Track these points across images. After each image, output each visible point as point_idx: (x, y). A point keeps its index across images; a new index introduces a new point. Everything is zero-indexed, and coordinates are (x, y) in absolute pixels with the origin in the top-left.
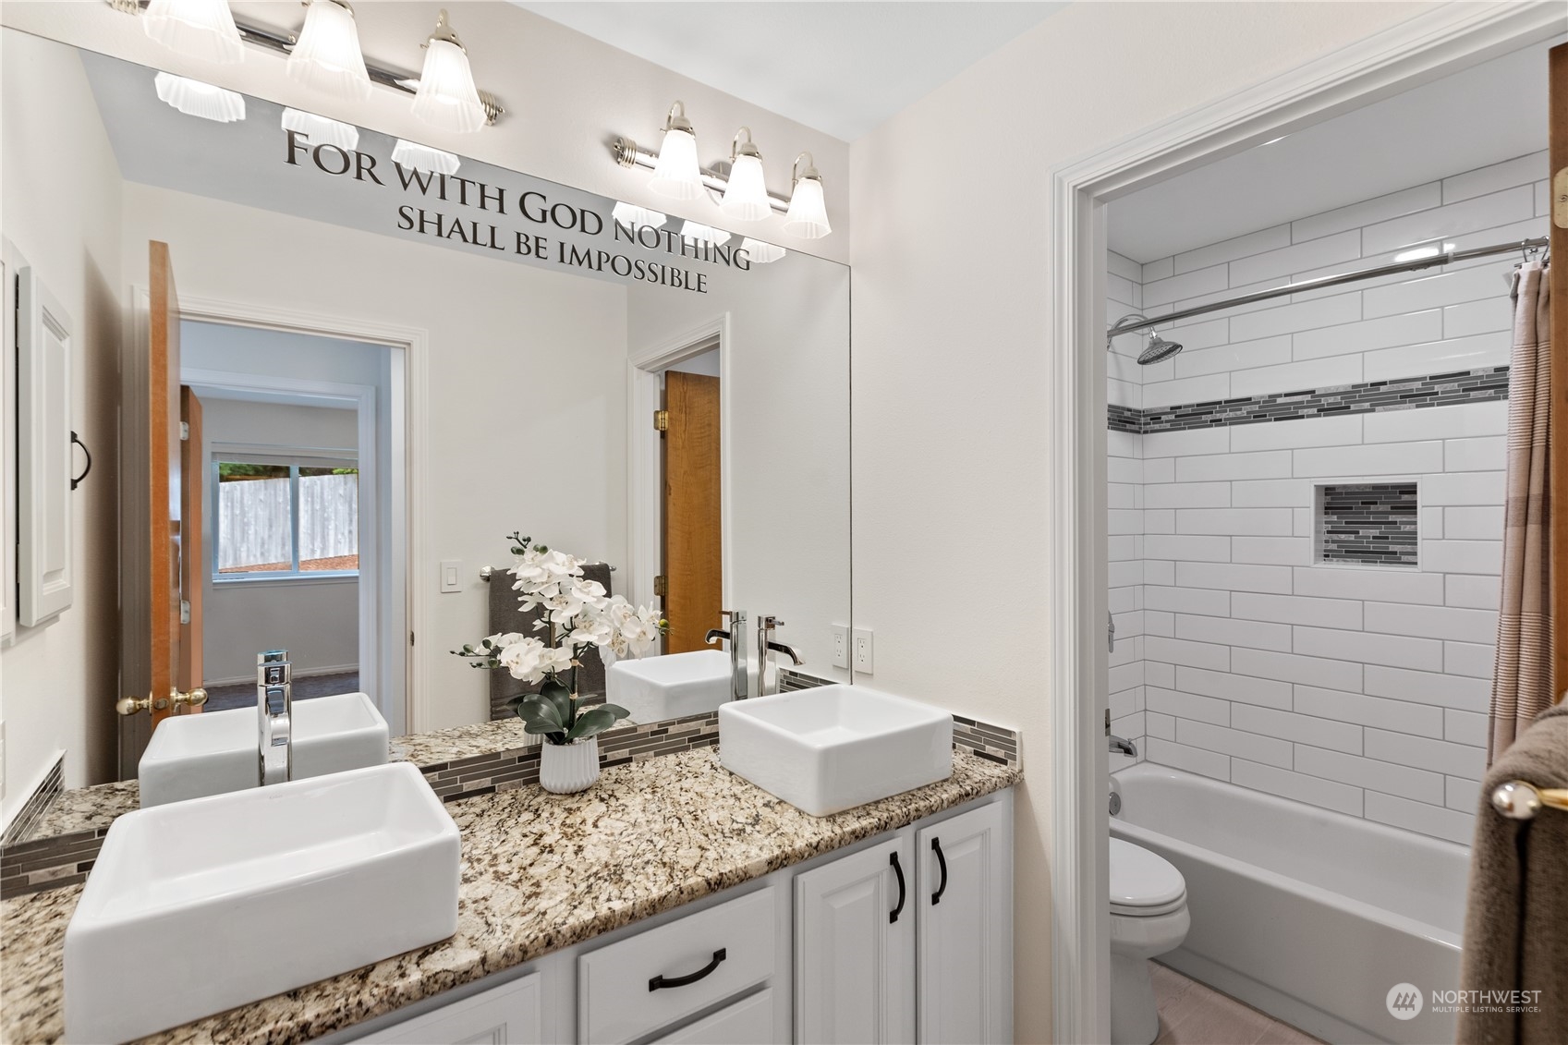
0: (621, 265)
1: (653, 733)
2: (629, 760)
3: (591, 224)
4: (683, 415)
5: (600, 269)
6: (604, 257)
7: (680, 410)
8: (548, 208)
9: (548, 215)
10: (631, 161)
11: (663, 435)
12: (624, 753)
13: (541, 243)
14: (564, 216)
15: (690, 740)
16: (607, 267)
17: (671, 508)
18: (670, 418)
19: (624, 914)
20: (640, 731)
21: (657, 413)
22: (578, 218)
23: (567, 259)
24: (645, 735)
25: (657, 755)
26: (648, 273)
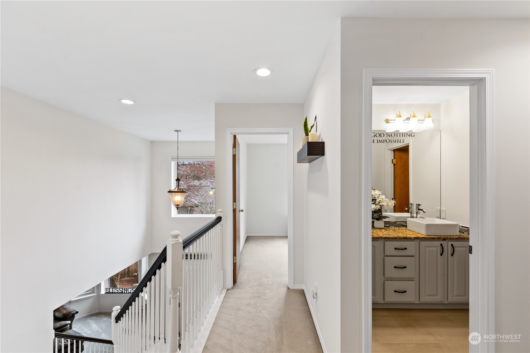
0: (388, 141)
1: (394, 223)
2: (389, 227)
3: (382, 135)
4: (400, 160)
5: (384, 142)
6: (385, 140)
7: (399, 159)
8: (375, 134)
9: (375, 136)
10: (390, 123)
11: (394, 165)
12: (388, 225)
13: (374, 140)
14: (378, 135)
15: (401, 225)
16: (385, 142)
17: (396, 182)
18: (396, 161)
19: (391, 237)
20: (391, 222)
21: (392, 160)
22: (380, 135)
23: (378, 142)
24: (392, 223)
25: (394, 227)
26: (393, 142)
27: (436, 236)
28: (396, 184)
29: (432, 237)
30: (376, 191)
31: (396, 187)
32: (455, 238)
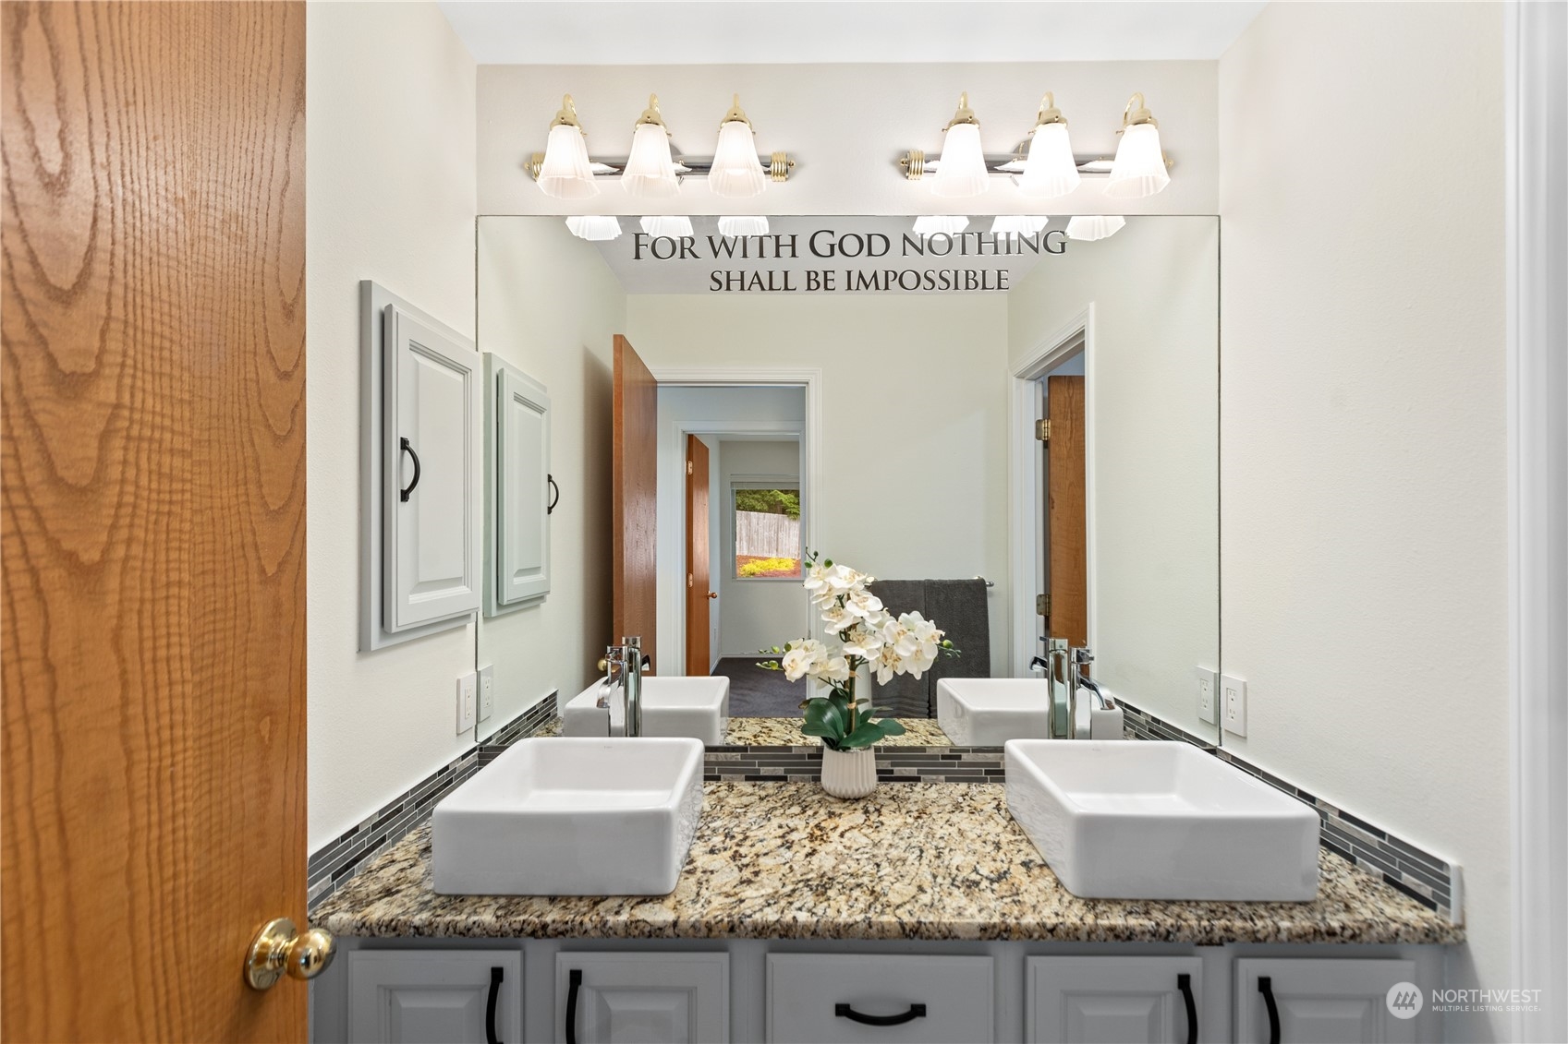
0: (910, 280)
1: (944, 757)
2: (917, 779)
3: (878, 245)
4: (1068, 422)
5: (887, 288)
6: (891, 276)
7: (1065, 418)
8: (836, 241)
9: (836, 248)
10: (919, 172)
11: (1046, 445)
12: (912, 771)
13: (830, 276)
14: (852, 245)
15: (987, 772)
16: (894, 285)
17: (1054, 522)
18: (1053, 427)
20: (929, 752)
21: (1038, 422)
22: (865, 244)
23: (854, 286)
24: (935, 757)
25: (948, 780)
26: (939, 282)
27: (1146, 906)
28: (1054, 530)
29: (1112, 929)
30: (835, 572)
31: (1053, 547)
32: (1284, 936)
